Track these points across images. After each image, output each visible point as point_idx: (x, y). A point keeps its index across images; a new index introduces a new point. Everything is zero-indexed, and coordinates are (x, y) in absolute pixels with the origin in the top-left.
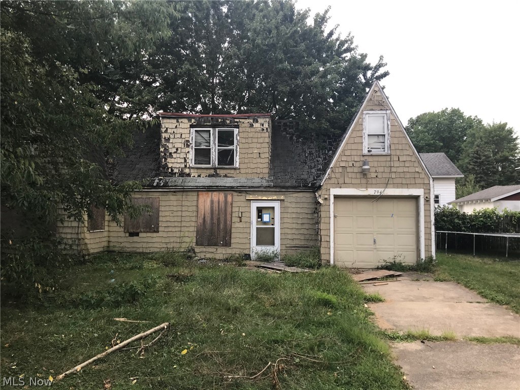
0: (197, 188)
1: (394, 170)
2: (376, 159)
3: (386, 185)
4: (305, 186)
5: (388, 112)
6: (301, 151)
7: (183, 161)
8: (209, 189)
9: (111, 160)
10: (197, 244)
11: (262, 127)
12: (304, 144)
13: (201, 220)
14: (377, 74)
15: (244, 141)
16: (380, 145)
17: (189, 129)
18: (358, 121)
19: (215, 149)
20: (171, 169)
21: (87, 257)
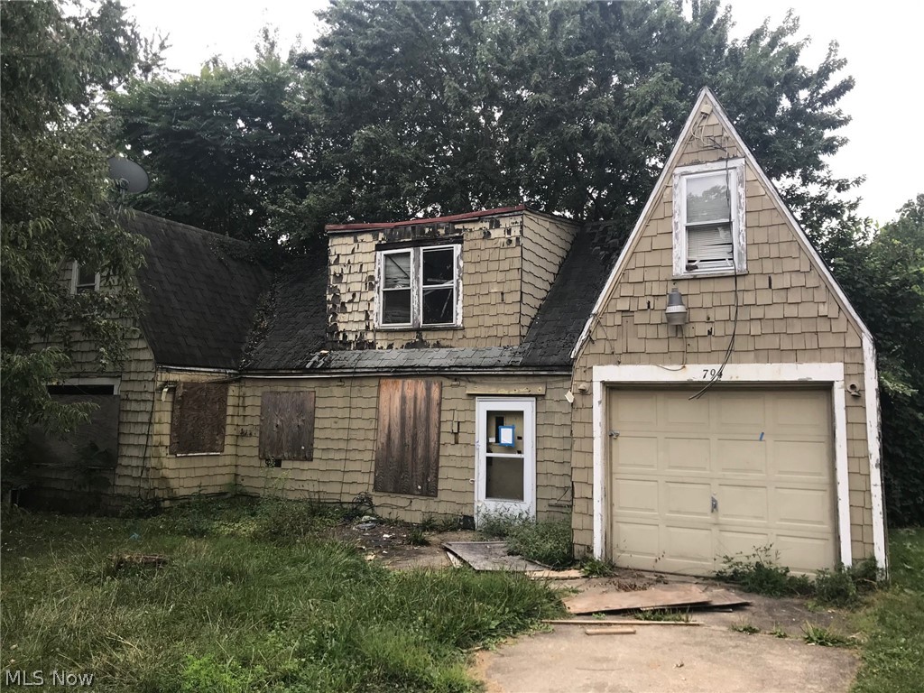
0: (378, 372)
1: (756, 313)
7: (363, 317)
8: (399, 373)
9: (265, 323)
10: (375, 489)
11: (507, 236)
13: (383, 439)
15: (471, 269)
17: (374, 254)
18: (661, 195)
19: (418, 291)
20: (344, 335)
21: (166, 504)
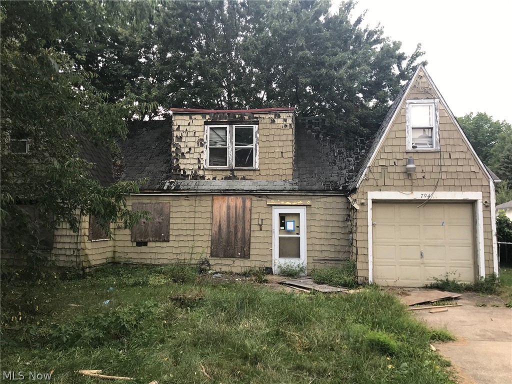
0: (212, 192)
1: (444, 169)
2: (422, 156)
3: (435, 188)
4: (336, 189)
5: (437, 100)
6: (329, 150)
7: (196, 162)
8: (225, 193)
9: (119, 162)
10: (212, 256)
11: (285, 123)
12: (332, 142)
13: (216, 229)
14: (414, 64)
15: (264, 139)
16: (426, 141)
17: (203, 127)
18: (400, 112)
19: (232, 149)
20: (184, 171)
21: (87, 270)
